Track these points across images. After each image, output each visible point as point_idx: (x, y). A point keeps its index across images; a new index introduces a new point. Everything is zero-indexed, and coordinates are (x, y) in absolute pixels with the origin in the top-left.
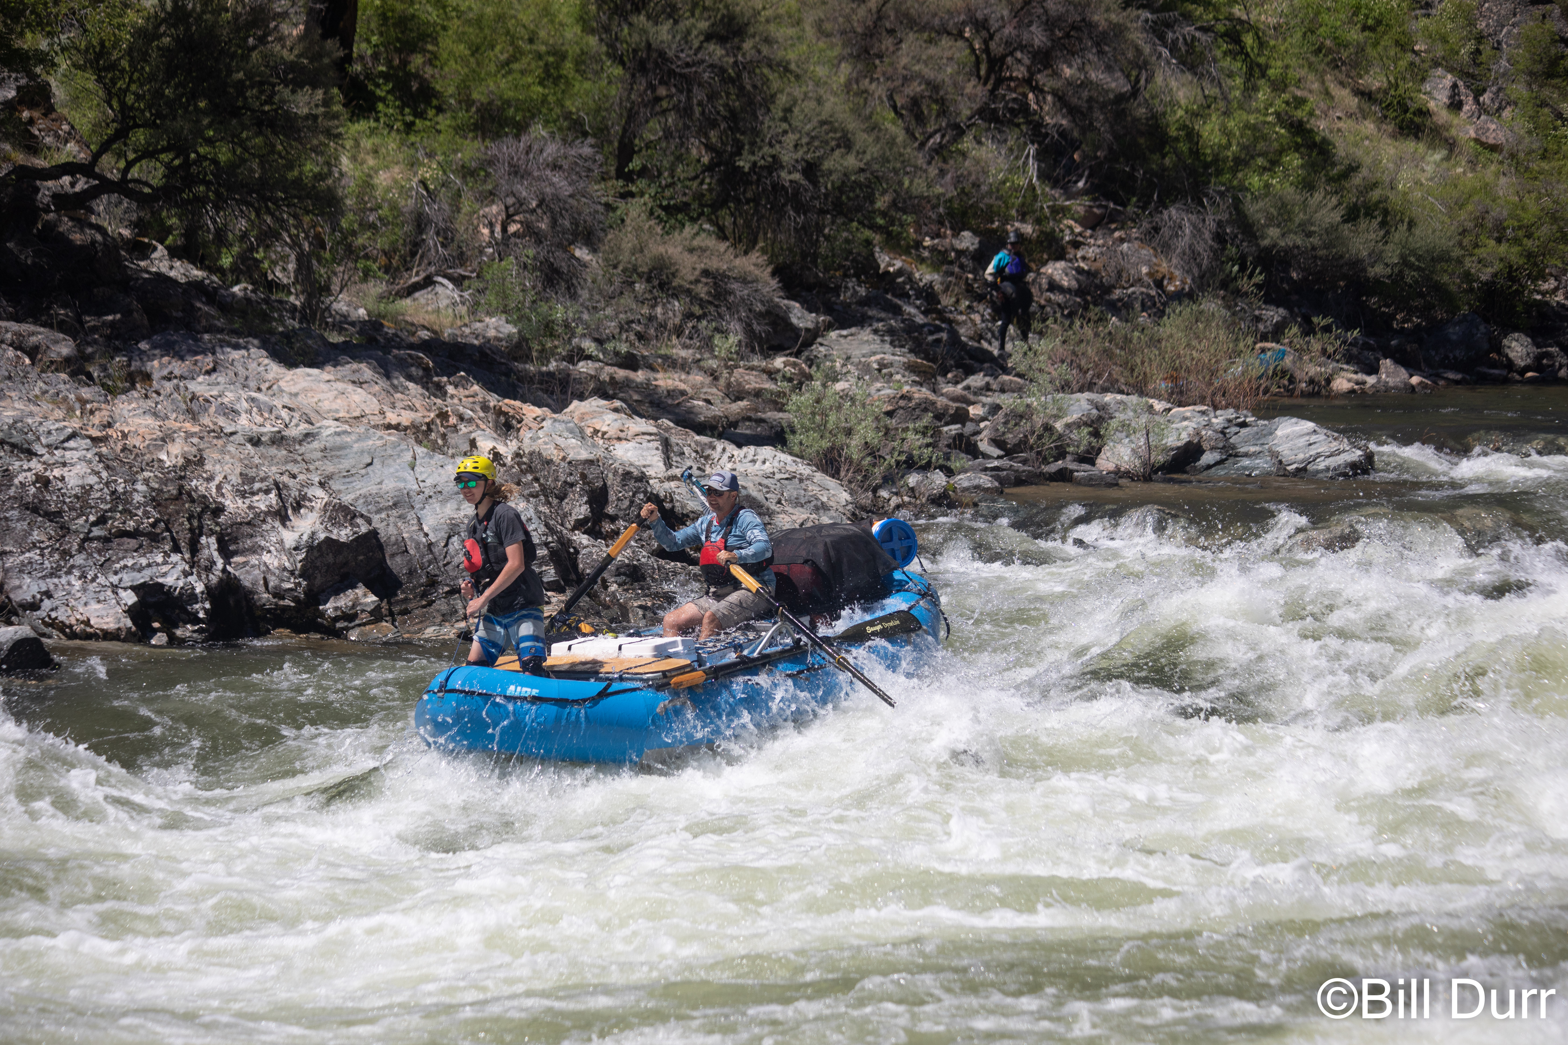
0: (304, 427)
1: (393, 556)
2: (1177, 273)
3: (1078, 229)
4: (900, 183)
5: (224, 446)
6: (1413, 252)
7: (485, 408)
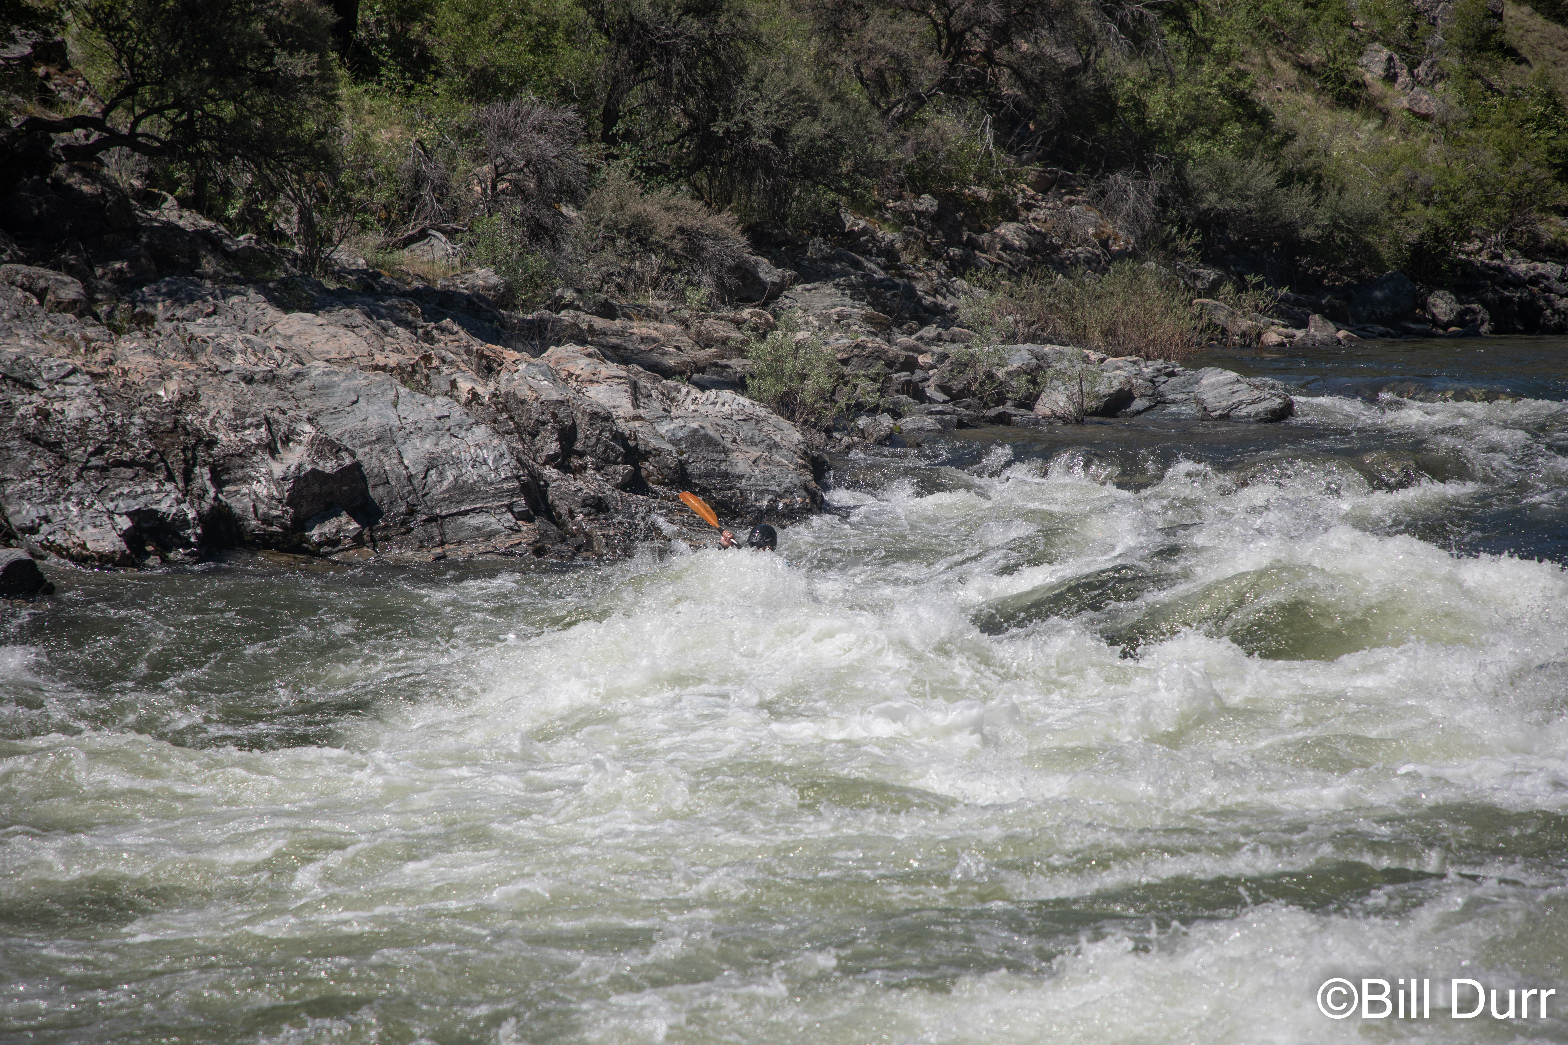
0: (295, 367)
1: (375, 486)
2: (1121, 234)
3: (1030, 193)
4: (863, 149)
5: (220, 383)
6: (1343, 215)
7: (468, 352)
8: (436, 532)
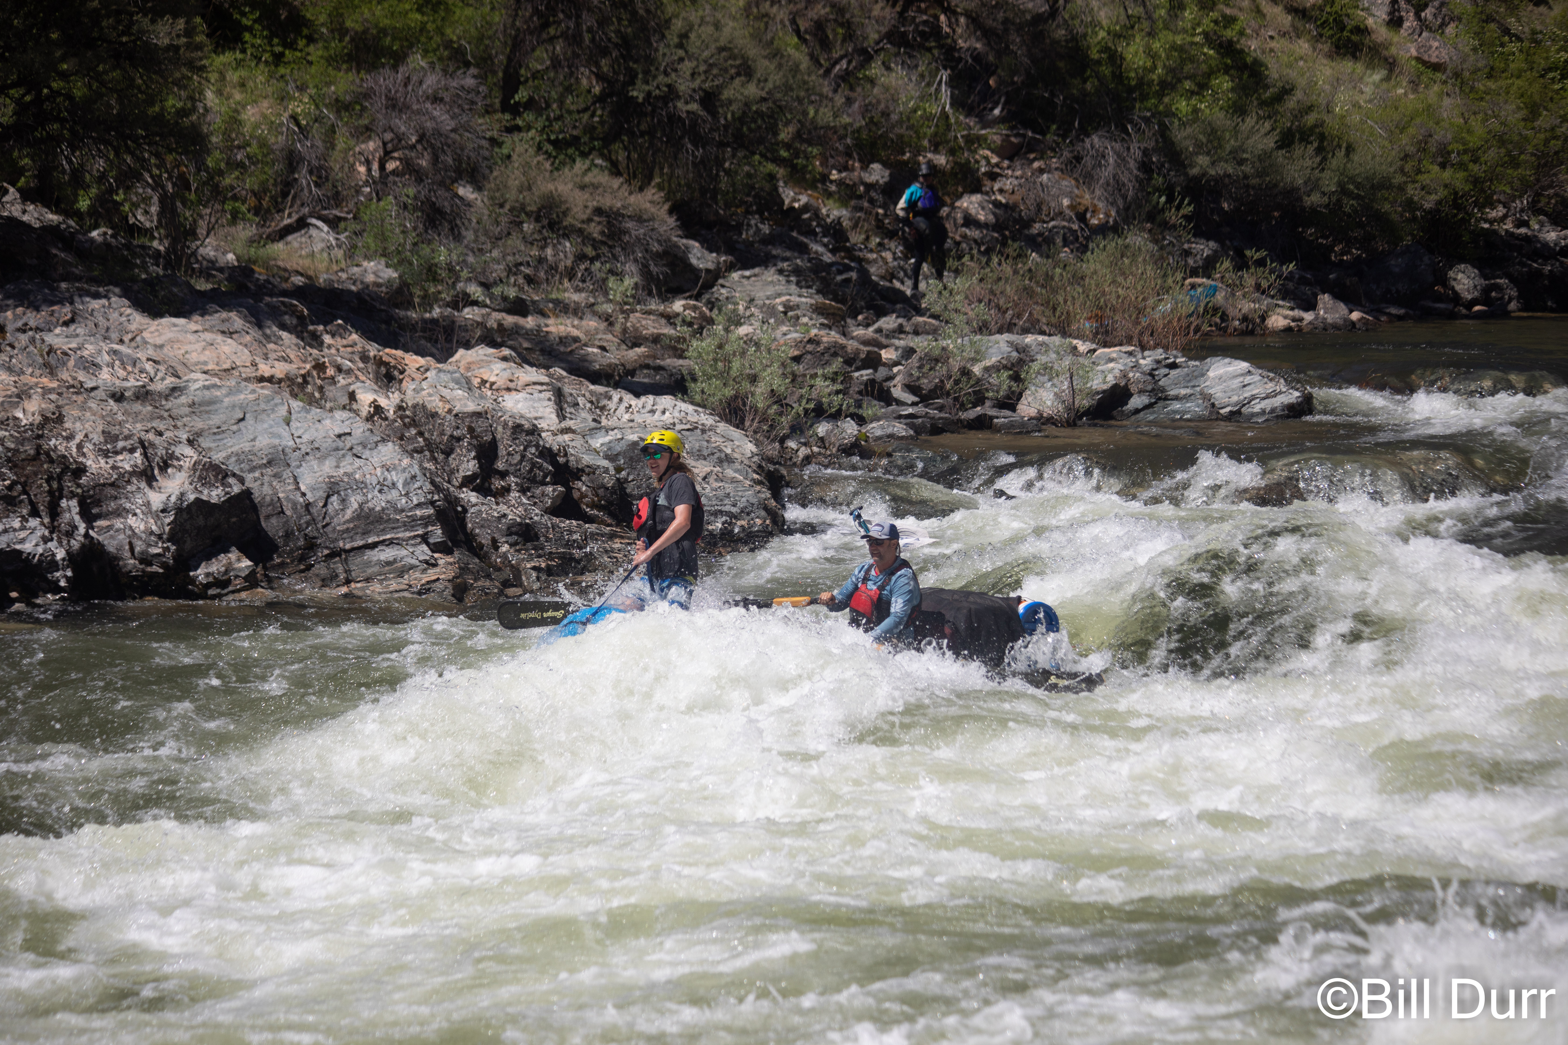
0: (170, 381)
1: (268, 517)
2: (1101, 205)
3: (995, 160)
4: (805, 113)
5: (85, 402)
6: (1352, 180)
7: (364, 358)
8: (340, 569)
